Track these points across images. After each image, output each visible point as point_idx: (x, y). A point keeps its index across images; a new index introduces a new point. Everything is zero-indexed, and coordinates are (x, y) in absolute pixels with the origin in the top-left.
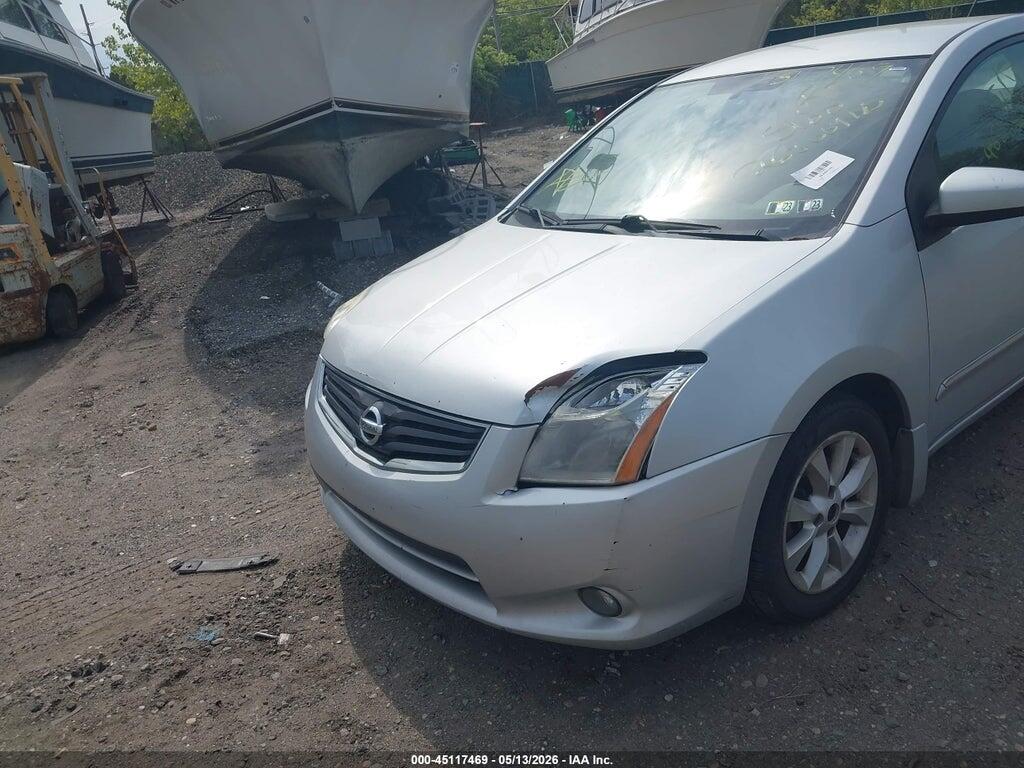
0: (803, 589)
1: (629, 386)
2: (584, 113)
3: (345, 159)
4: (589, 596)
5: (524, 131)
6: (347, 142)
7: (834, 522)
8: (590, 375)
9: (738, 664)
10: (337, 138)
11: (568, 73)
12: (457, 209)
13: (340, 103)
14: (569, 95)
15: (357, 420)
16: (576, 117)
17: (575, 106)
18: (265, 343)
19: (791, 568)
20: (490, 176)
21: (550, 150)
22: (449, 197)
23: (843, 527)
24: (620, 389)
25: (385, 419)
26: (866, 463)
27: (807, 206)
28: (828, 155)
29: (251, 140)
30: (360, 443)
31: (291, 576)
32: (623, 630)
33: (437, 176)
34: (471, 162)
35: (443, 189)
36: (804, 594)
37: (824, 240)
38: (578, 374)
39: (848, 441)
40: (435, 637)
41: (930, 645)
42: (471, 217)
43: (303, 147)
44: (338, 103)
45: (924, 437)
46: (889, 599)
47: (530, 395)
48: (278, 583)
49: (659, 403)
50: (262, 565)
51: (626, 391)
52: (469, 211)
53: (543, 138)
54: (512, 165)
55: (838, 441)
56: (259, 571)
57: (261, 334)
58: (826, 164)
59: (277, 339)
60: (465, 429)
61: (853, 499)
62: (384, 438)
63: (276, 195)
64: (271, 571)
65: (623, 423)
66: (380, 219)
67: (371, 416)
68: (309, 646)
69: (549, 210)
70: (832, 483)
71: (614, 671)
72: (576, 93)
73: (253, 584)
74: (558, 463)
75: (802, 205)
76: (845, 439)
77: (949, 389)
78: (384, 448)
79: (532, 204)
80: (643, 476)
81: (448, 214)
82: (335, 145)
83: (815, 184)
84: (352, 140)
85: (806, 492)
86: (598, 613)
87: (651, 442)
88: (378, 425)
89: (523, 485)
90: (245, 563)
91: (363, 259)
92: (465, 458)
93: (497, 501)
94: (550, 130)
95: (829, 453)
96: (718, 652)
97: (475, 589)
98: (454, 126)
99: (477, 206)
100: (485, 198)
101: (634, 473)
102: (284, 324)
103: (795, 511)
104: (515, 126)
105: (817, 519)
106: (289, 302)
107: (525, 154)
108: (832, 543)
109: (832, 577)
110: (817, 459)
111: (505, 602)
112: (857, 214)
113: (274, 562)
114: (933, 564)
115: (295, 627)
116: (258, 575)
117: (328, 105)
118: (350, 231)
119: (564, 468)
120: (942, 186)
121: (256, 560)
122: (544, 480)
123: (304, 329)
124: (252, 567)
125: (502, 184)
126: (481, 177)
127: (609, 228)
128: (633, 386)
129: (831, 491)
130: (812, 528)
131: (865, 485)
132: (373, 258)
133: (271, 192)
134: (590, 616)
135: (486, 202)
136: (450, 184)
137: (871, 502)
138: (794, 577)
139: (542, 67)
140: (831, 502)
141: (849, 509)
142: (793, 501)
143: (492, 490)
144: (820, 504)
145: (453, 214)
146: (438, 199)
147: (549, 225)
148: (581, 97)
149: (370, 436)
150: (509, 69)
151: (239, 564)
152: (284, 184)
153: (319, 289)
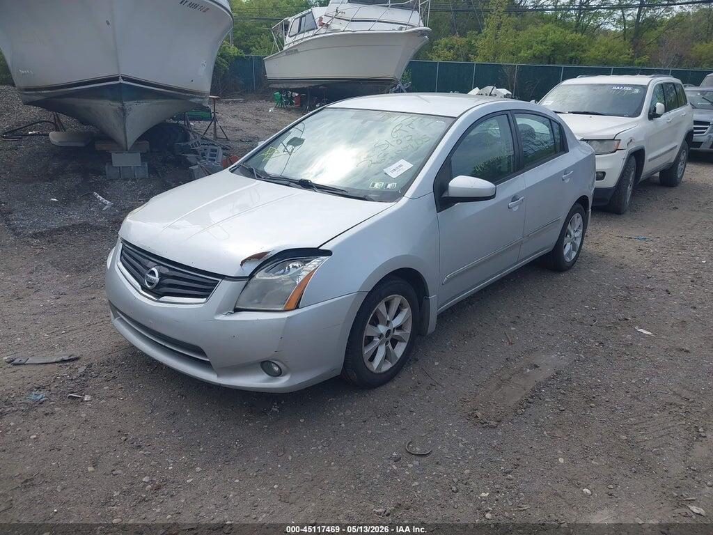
0: (372, 370)
1: (295, 265)
2: (287, 95)
3: (124, 114)
4: (266, 366)
5: (245, 102)
6: (127, 103)
7: (389, 338)
8: (275, 256)
9: (338, 406)
10: (121, 101)
11: (278, 68)
12: (195, 152)
13: (125, 78)
14: (278, 83)
15: (143, 276)
16: (281, 99)
17: (281, 91)
18: (58, 230)
19: (366, 359)
20: (219, 130)
21: (261, 119)
22: (190, 144)
23: (394, 342)
24: (291, 266)
25: (161, 275)
26: (406, 312)
27: (389, 186)
28: (402, 162)
29: (53, 91)
30: (144, 288)
31: (90, 366)
32: (281, 383)
33: (181, 127)
34: (206, 119)
35: (186, 138)
36: (372, 372)
37: (393, 203)
38: (269, 254)
39: (397, 300)
40: (179, 396)
41: (428, 397)
42: (205, 159)
43: (95, 102)
44: (123, 78)
45: (436, 302)
46: (413, 378)
47: (243, 262)
48: (81, 370)
49: (308, 273)
50: (69, 360)
51: (293, 267)
52: (203, 155)
53: (257, 109)
54: (234, 125)
55: (393, 299)
56: (68, 364)
57: (55, 224)
58: (400, 166)
59: (67, 229)
60: (206, 281)
61: (399, 328)
62: (159, 285)
63: (58, 127)
64: (76, 364)
65: (291, 282)
66: (141, 154)
67: (153, 273)
68: (103, 401)
69: (260, 169)
70: (388, 319)
71: (276, 410)
72: (282, 83)
73: (65, 371)
74: (256, 301)
75: (387, 185)
76: (396, 299)
77: (449, 280)
78: (158, 291)
79: (251, 164)
80: (297, 307)
81: (189, 155)
82: (117, 105)
83: (394, 175)
84: (131, 102)
85: (375, 322)
86: (269, 375)
87: (303, 291)
88: (156, 279)
89: (237, 310)
90: (58, 359)
91: (126, 179)
92: (206, 296)
93: (222, 317)
94: (263, 104)
95: (388, 305)
96: (329, 401)
97: (206, 365)
98: (199, 100)
99: (209, 152)
100: (216, 148)
101: (293, 305)
102: (71, 219)
103: (369, 331)
104: (239, 98)
105: (381, 336)
106: (72, 204)
107: (244, 119)
108: (387, 350)
109: (387, 366)
110: (381, 307)
111: (221, 371)
112: (409, 193)
113: (77, 359)
114: (436, 364)
115: (95, 392)
116: (67, 366)
117: (116, 79)
118: (119, 160)
119: (259, 303)
120: (450, 184)
121: (66, 358)
122: (248, 308)
123: (86, 224)
124: (63, 361)
125: (227, 138)
126: (212, 131)
127: (292, 184)
128: (297, 265)
129: (388, 323)
130: (377, 339)
131: (405, 322)
132: (135, 180)
133: (55, 124)
134: (266, 376)
135: (216, 151)
136: (192, 136)
137: (408, 331)
138: (368, 364)
139: (260, 61)
140: (388, 328)
141: (397, 333)
142: (368, 326)
143: (219, 312)
144: (382, 329)
145: (193, 155)
146: (182, 144)
147: (259, 178)
148: (285, 86)
149: (151, 284)
150: (238, 58)
151: (54, 360)
152: (64, 119)
153: (95, 197)
